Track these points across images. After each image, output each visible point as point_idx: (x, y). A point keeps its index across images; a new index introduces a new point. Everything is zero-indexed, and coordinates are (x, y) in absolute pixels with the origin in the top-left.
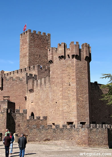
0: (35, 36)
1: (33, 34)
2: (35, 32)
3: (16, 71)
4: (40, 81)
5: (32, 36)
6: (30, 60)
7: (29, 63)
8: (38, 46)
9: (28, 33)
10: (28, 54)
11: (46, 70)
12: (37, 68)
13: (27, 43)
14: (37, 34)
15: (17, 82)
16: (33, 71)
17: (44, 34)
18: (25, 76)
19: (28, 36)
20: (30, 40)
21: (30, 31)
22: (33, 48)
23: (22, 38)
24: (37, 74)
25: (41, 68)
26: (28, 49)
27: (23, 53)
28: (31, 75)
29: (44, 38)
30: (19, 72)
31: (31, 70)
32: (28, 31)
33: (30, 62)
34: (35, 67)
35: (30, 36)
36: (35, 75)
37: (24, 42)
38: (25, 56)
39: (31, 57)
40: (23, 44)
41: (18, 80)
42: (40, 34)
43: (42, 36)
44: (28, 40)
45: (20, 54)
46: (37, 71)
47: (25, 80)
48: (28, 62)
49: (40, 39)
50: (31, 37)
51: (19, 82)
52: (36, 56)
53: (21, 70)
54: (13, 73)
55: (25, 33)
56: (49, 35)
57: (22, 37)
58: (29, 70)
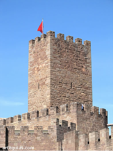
0: (62, 46)
1: (59, 40)
2: (62, 36)
3: (26, 116)
4: (94, 136)
5: (56, 44)
6: (53, 93)
7: (51, 99)
8: (67, 65)
9: (49, 39)
10: (48, 81)
11: (92, 114)
12: (75, 110)
13: (46, 57)
14: (65, 42)
15: (38, 138)
16: (65, 115)
17: (80, 41)
18: (55, 124)
19: (49, 44)
20: (54, 52)
21: (52, 34)
22: (58, 69)
23: (34, 49)
24: (75, 122)
25: (83, 109)
26: (49, 70)
27: (36, 79)
28: (65, 123)
29: (79, 49)
30: (34, 118)
31: (61, 113)
32: (49, 34)
33: (53, 98)
34: (71, 107)
35: (52, 45)
36: (72, 124)
37: (39, 56)
38: (40, 85)
39: (54, 87)
40: (36, 61)
41: (39, 134)
42: (71, 42)
43: (75, 46)
44: (48, 53)
45: (30, 81)
46: (75, 114)
47: (54, 133)
48: (49, 96)
49: (72, 51)
50: (55, 47)
51: (43, 138)
52: (64, 86)
53: (38, 112)
54: (19, 120)
55: (42, 39)
56: (88, 44)
57: (33, 47)
58: (57, 112)
